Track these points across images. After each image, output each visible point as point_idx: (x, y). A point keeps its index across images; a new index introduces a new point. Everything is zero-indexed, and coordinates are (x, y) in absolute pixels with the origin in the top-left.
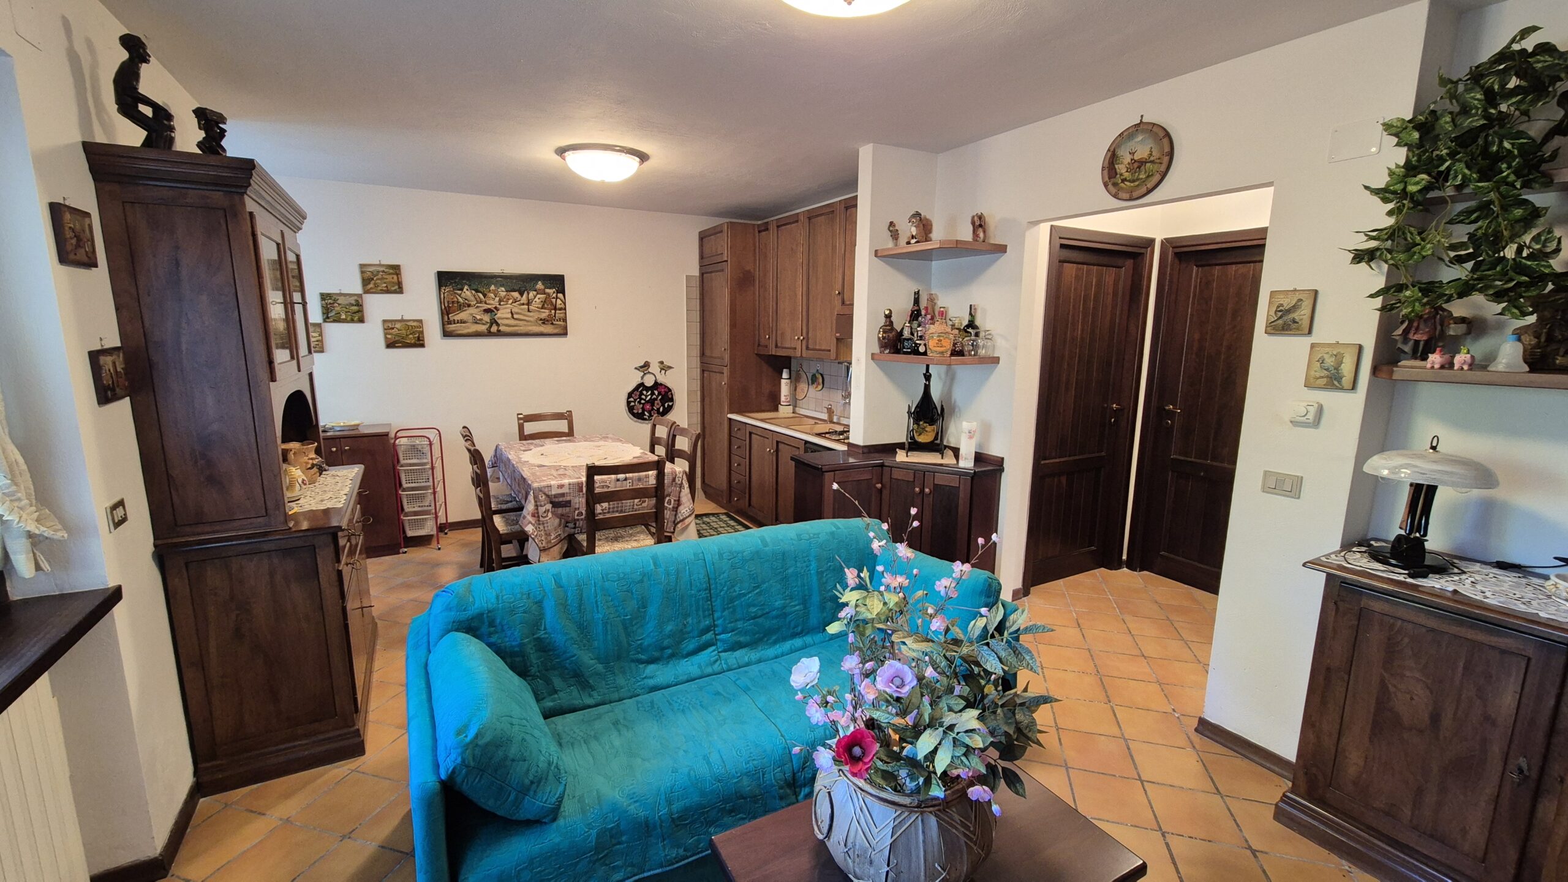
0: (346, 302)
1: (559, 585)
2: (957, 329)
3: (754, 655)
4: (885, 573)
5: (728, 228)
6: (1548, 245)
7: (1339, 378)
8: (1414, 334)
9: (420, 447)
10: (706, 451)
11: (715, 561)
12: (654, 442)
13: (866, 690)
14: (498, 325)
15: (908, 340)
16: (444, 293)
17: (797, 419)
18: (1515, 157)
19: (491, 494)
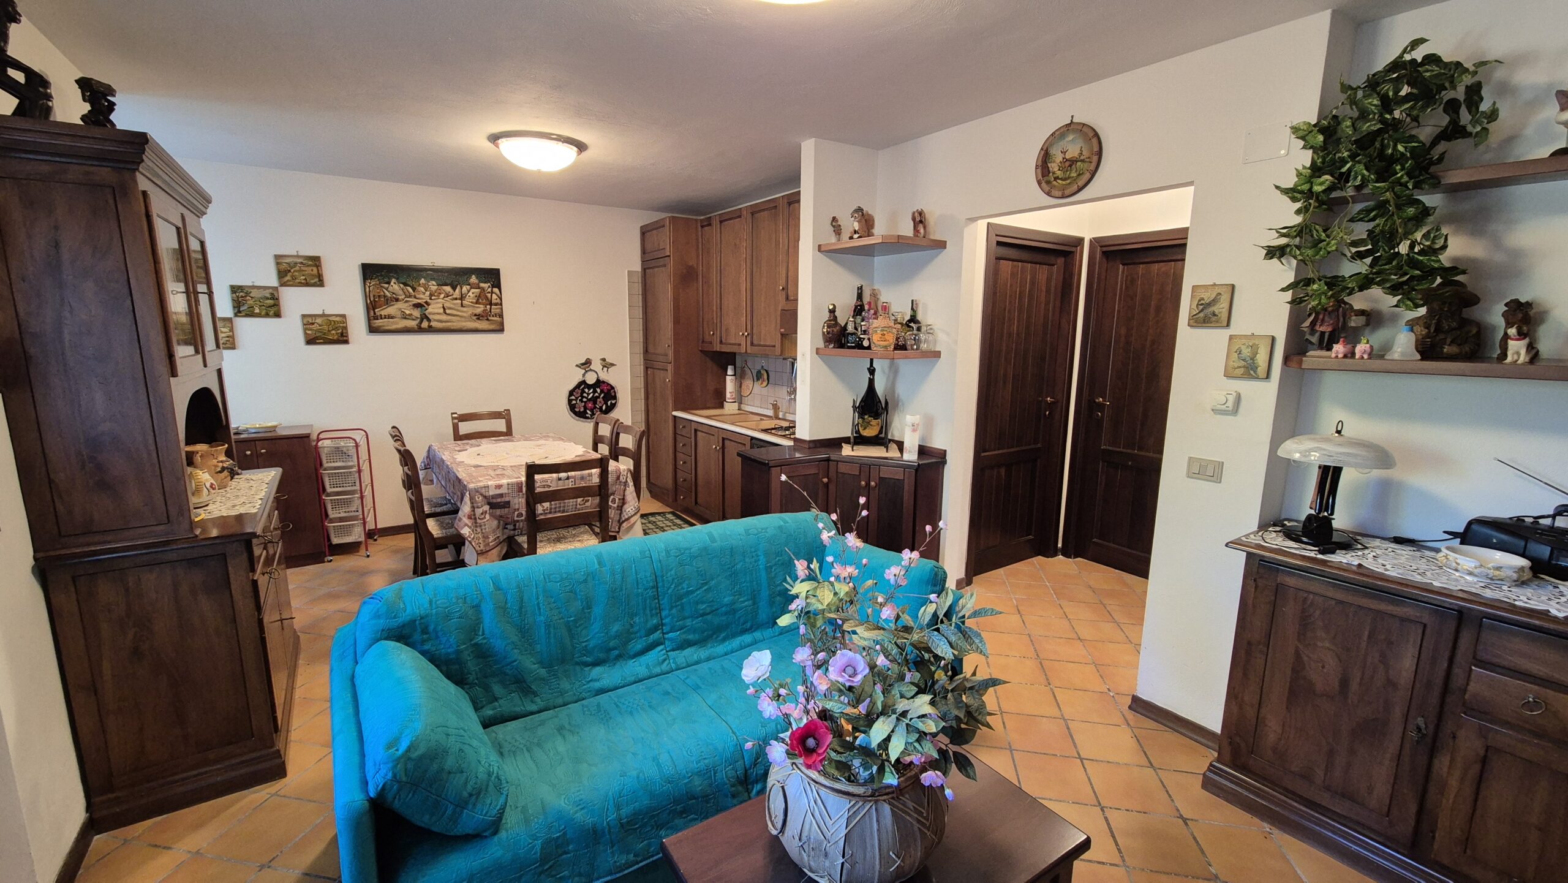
0: (260, 296)
1: (498, 588)
2: (899, 323)
3: (702, 653)
4: (835, 564)
5: (670, 223)
6: (1437, 241)
7: (1254, 368)
8: (1320, 325)
9: (345, 450)
10: (651, 450)
11: (661, 558)
12: (597, 441)
13: (818, 681)
14: (429, 320)
15: (852, 334)
16: (369, 287)
17: (743, 415)
18: (1407, 160)
19: (424, 497)
